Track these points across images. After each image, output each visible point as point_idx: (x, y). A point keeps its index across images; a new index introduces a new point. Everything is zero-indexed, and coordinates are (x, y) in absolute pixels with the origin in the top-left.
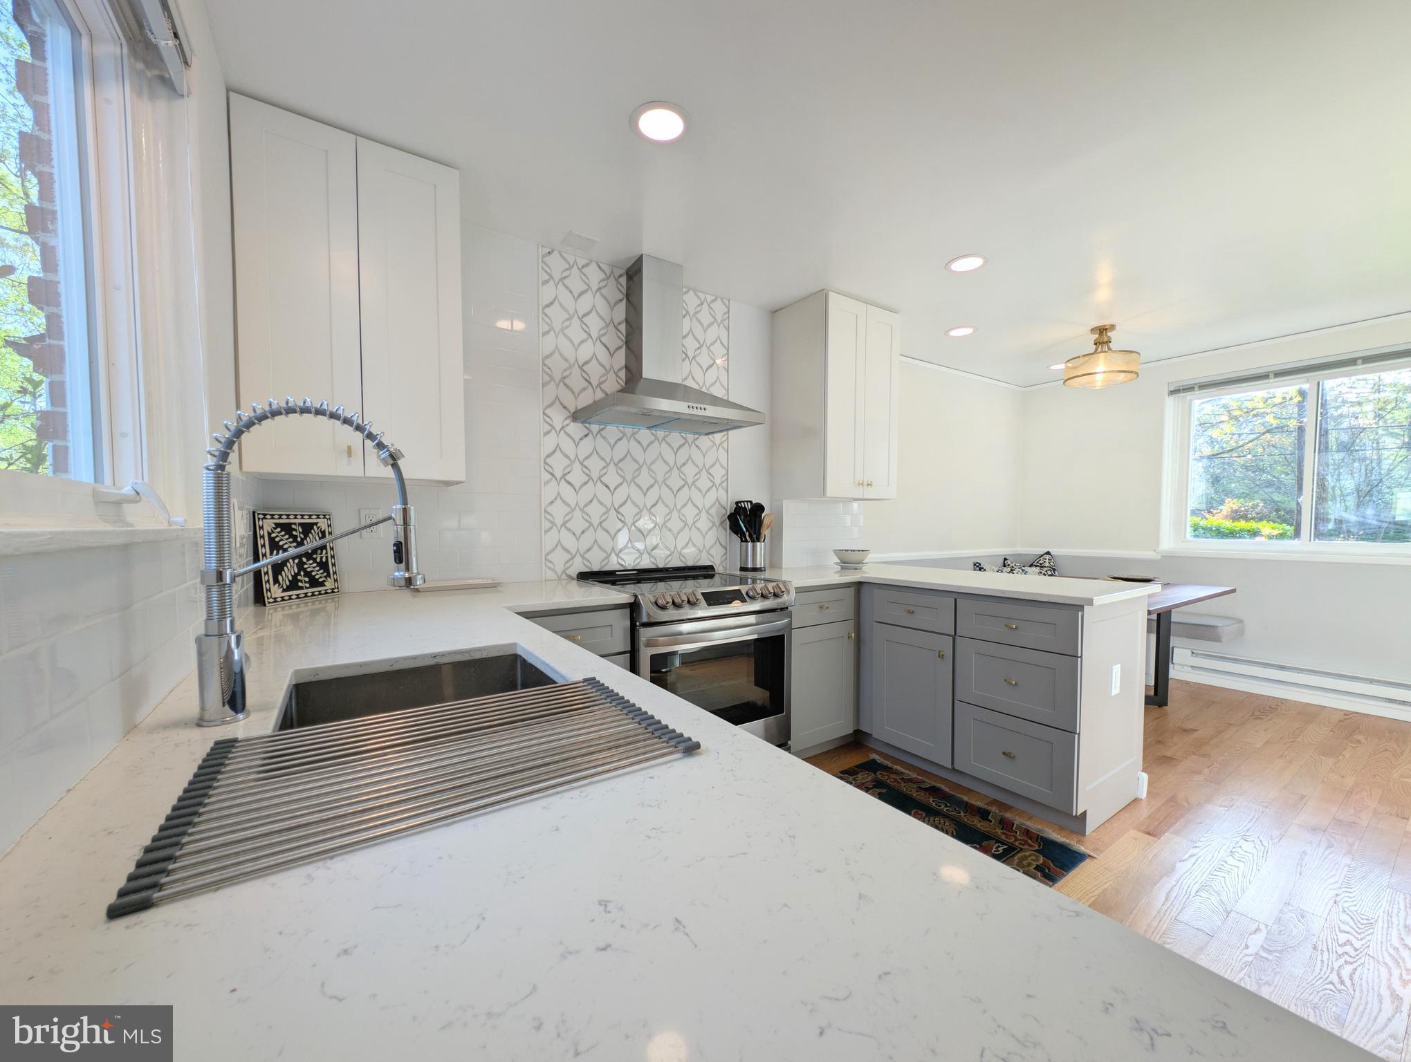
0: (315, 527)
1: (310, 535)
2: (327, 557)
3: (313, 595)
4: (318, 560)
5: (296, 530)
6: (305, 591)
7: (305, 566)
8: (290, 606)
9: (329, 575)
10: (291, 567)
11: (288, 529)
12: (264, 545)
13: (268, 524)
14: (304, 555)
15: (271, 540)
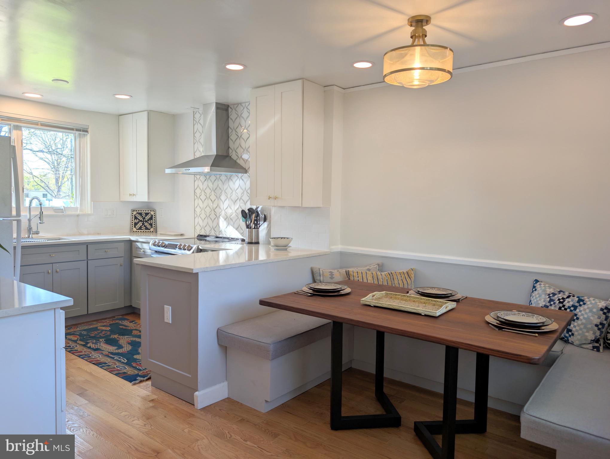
0: (149, 214)
1: (147, 216)
2: (152, 222)
5: (143, 214)
6: (143, 230)
7: (145, 224)
8: (139, 234)
9: (152, 227)
10: (140, 224)
11: (141, 214)
12: (133, 218)
13: (135, 213)
14: (145, 221)
15: (135, 217)
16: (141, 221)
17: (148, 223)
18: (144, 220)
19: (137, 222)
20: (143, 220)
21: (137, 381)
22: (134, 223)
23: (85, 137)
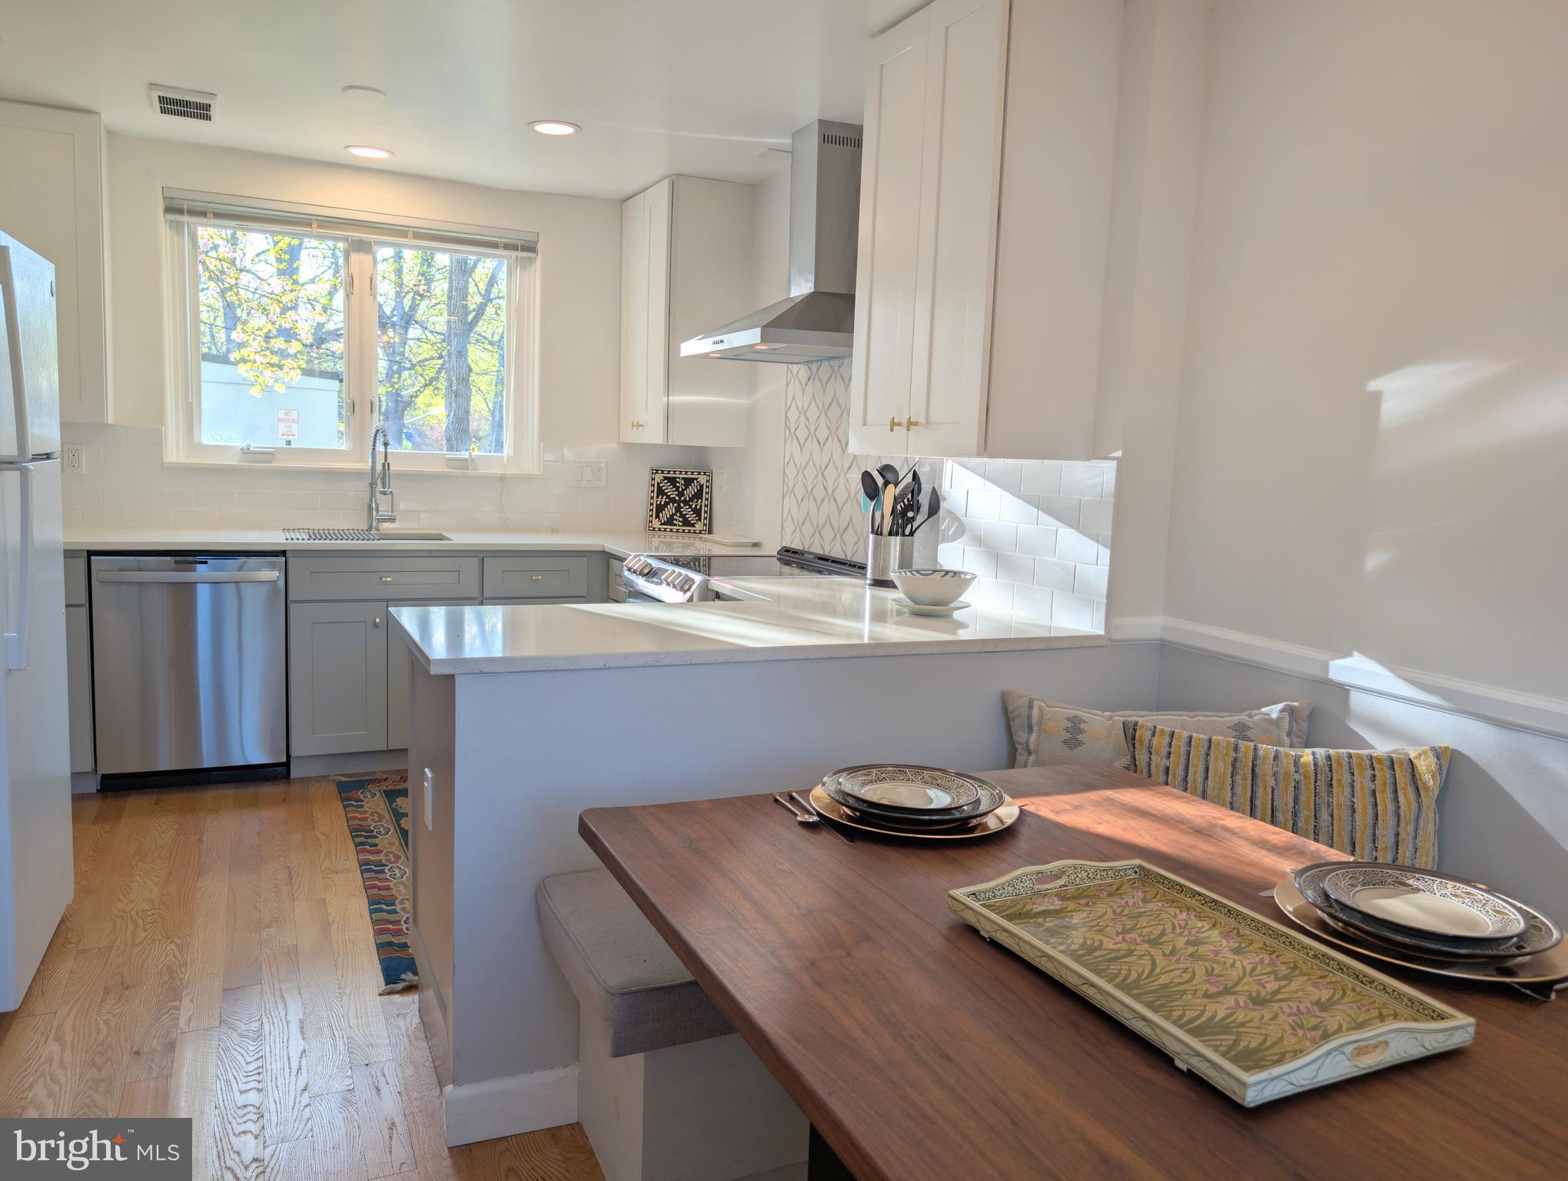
0: (695, 481)
1: (690, 487)
2: (701, 506)
3: (684, 531)
4: (693, 507)
5: (679, 483)
6: (678, 527)
7: (682, 510)
8: (665, 536)
9: (700, 520)
10: (671, 509)
11: (672, 481)
12: (653, 491)
13: (659, 477)
14: (682, 502)
15: (659, 488)
16: (673, 501)
17: (690, 507)
18: (680, 498)
19: (663, 503)
20: (677, 498)
21: (401, 986)
22: (655, 505)
23: (531, 266)
